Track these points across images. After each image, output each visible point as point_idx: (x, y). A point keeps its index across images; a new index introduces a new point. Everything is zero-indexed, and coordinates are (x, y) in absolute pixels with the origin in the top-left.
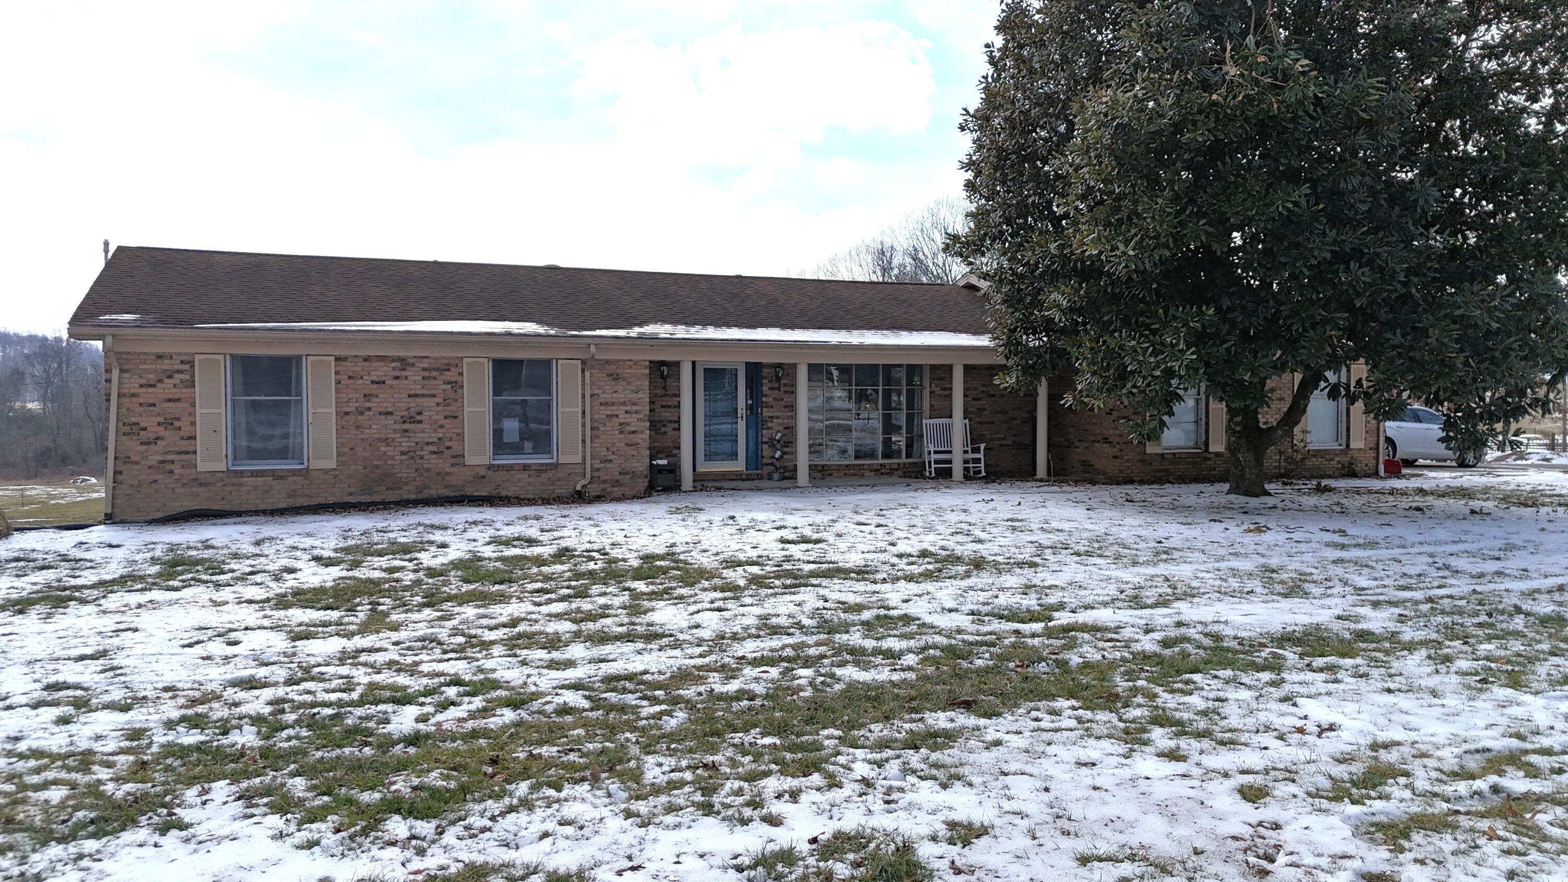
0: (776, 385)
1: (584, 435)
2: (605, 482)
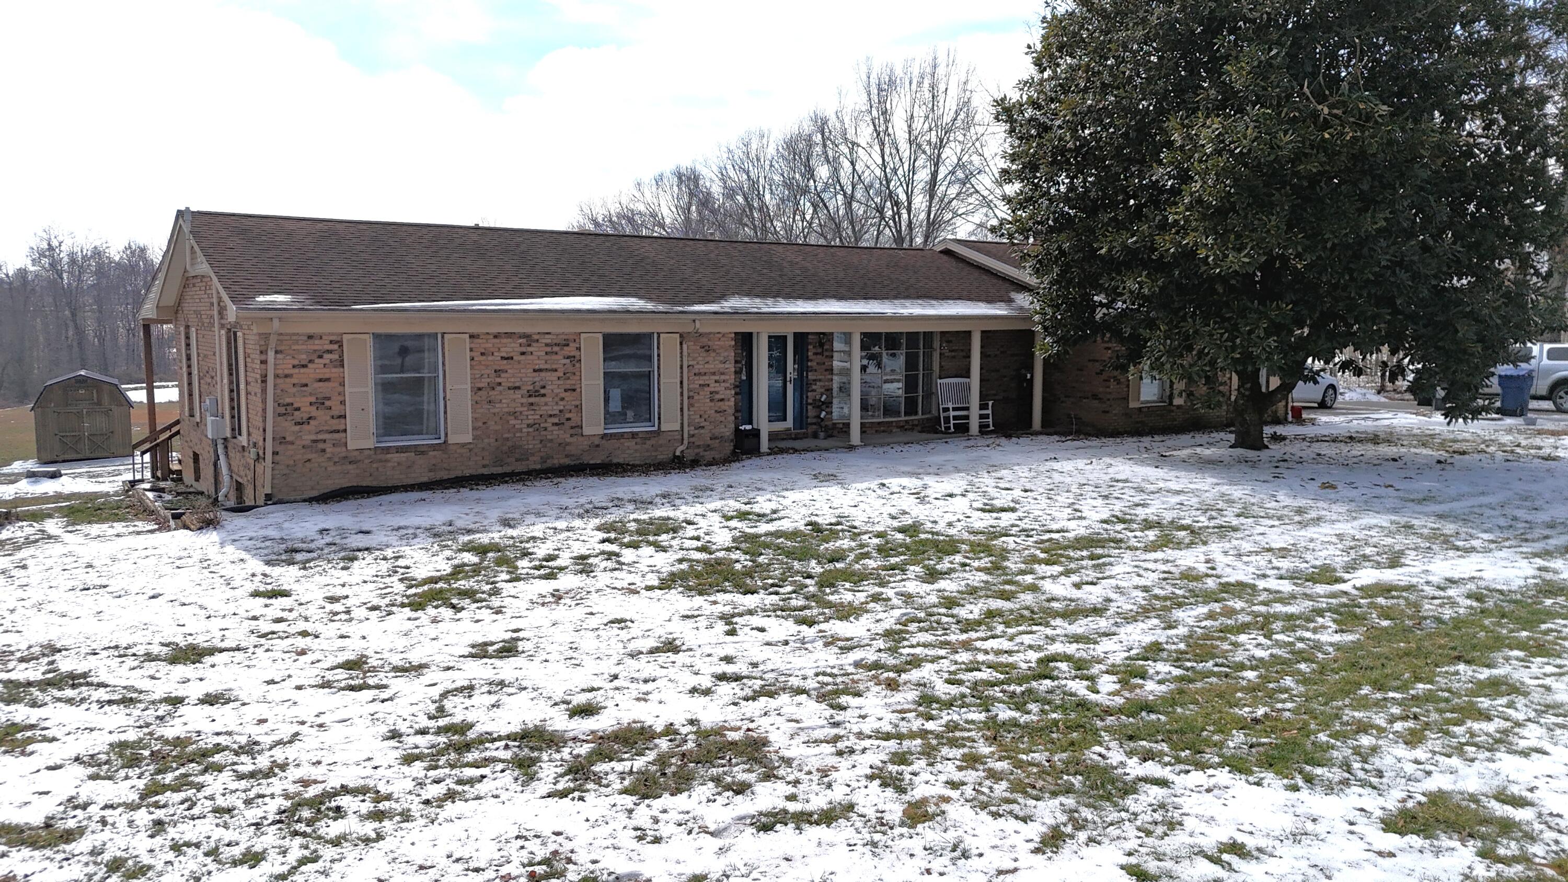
0: (820, 350)
1: (682, 404)
2: (699, 446)
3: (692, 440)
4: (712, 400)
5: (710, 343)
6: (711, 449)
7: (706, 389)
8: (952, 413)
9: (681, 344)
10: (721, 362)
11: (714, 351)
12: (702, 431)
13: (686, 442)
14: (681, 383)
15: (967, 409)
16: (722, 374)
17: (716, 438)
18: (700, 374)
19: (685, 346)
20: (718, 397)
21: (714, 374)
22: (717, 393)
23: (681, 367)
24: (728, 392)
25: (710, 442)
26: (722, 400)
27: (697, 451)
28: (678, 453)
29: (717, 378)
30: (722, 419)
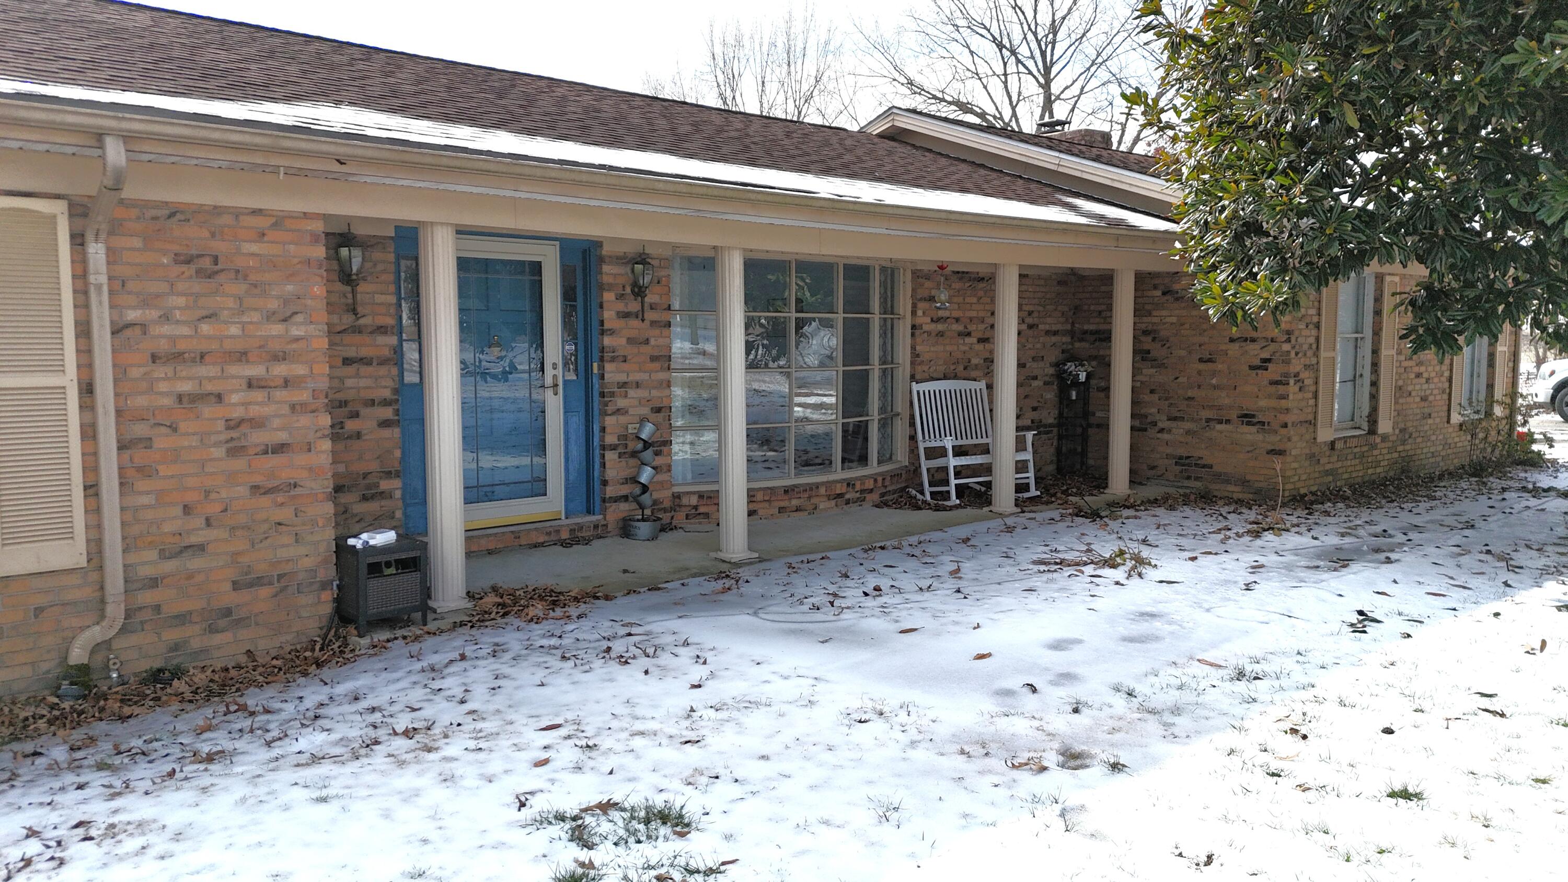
0: (634, 306)
1: (91, 466)
2: (182, 619)
3: (147, 597)
4: (235, 451)
5: (219, 247)
6: (240, 622)
7: (208, 411)
8: (953, 462)
9: (78, 240)
10: (270, 317)
11: (239, 274)
12: (195, 563)
13: (115, 611)
14: (87, 389)
15: (985, 450)
16: (279, 357)
17: (259, 582)
18: (177, 357)
19: (96, 252)
20: (258, 438)
21: (242, 356)
22: (257, 423)
23: (84, 331)
24: (304, 421)
25: (230, 598)
26: (280, 448)
27: (172, 635)
28: (78, 655)
29: (256, 371)
30: (285, 514)
